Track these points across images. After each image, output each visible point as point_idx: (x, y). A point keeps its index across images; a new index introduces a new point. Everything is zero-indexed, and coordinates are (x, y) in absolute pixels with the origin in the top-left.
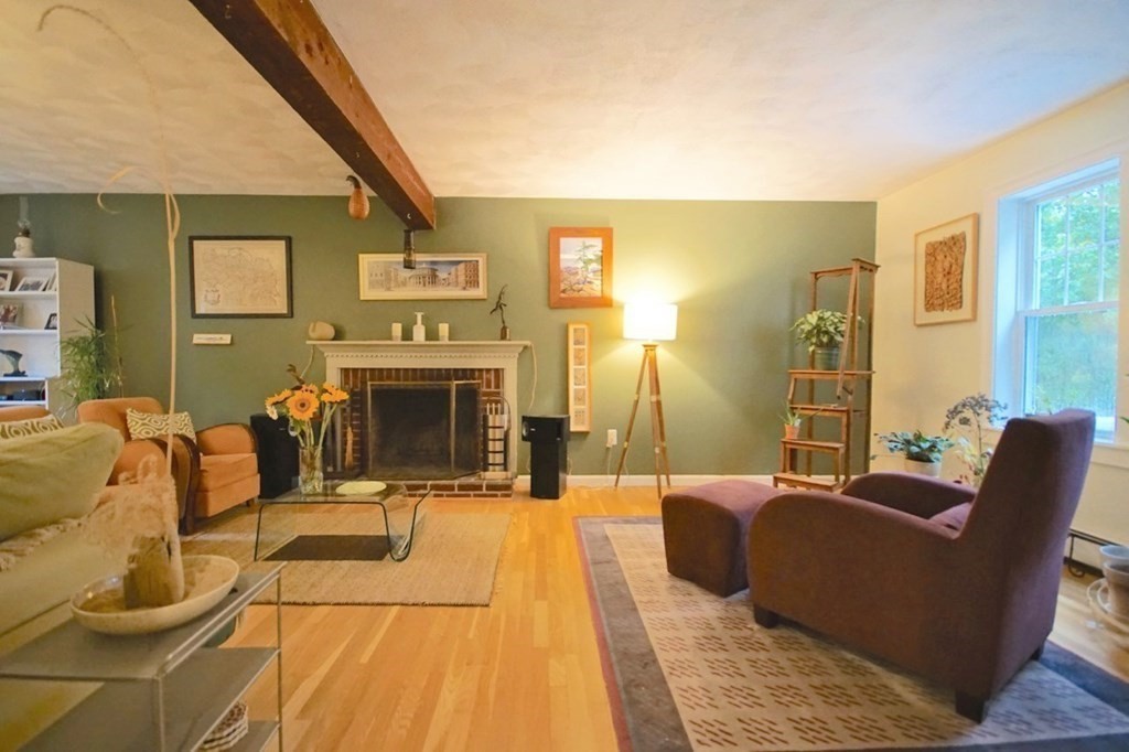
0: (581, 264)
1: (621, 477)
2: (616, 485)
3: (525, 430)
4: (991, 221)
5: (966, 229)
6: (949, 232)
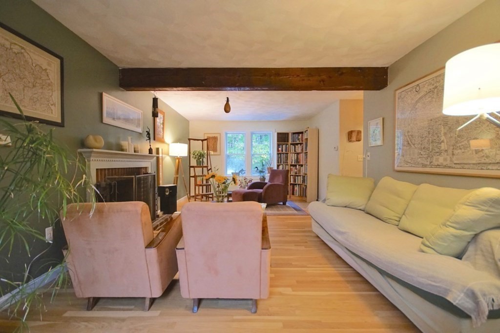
0: (160, 125)
3: (167, 192)
4: (223, 136)
5: (218, 136)
6: (213, 135)
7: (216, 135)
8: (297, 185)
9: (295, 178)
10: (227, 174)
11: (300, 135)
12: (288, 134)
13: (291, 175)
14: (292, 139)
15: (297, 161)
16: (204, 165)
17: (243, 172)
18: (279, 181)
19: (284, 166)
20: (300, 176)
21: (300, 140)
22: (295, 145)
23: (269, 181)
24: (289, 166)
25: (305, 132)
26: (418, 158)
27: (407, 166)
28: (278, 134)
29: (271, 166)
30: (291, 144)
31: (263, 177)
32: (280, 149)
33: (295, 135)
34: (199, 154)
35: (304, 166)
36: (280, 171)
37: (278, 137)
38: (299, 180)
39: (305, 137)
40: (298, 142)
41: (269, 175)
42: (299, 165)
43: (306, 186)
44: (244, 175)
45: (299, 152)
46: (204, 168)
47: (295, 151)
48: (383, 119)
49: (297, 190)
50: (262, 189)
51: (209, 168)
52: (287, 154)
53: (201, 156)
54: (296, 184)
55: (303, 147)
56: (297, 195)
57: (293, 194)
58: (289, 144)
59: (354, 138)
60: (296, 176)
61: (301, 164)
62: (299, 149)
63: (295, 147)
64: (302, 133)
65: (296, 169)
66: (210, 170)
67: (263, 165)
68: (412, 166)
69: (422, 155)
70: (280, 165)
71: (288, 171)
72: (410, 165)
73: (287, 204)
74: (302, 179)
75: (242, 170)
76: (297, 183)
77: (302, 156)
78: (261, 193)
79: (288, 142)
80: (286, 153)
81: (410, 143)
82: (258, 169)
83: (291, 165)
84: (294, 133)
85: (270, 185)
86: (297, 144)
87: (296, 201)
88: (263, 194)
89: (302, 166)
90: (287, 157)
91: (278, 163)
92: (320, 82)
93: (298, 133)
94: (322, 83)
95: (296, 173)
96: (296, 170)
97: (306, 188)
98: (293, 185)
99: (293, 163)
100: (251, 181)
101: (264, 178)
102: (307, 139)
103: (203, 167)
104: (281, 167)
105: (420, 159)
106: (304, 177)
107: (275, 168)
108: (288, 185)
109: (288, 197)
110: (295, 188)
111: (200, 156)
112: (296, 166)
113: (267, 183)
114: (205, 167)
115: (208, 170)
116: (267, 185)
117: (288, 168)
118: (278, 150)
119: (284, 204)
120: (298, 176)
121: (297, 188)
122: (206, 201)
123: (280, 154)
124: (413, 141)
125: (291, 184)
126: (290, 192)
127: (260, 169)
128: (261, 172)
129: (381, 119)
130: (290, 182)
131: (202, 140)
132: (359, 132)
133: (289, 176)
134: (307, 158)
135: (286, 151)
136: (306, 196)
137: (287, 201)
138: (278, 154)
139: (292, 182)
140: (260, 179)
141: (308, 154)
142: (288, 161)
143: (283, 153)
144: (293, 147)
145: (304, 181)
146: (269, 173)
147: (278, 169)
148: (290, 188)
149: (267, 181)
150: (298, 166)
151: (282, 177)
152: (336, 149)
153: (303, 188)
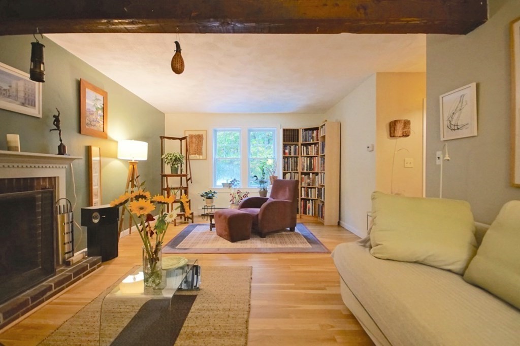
0: (95, 110)
1: (132, 228)
2: (130, 233)
3: (96, 218)
4: (211, 134)
5: (203, 133)
6: (197, 133)
7: (200, 133)
8: (311, 201)
9: (308, 190)
10: (215, 185)
11: (315, 132)
12: (298, 130)
13: (301, 187)
14: (303, 137)
15: (311, 167)
16: (183, 173)
17: (236, 183)
18: (284, 197)
19: (293, 174)
20: (315, 188)
21: (315, 138)
22: (307, 145)
23: (272, 196)
24: (300, 174)
25: (322, 127)
28: (284, 130)
29: (276, 175)
30: (302, 144)
31: (264, 189)
32: (287, 151)
33: (307, 132)
34: (174, 158)
35: (320, 174)
36: (287, 181)
37: (284, 135)
38: (313, 194)
39: (321, 134)
40: (312, 142)
41: (271, 186)
42: (313, 173)
43: (323, 202)
44: (238, 187)
45: (314, 155)
46: (183, 178)
47: (307, 154)
48: (478, 86)
49: (311, 207)
50: (260, 207)
51: (189, 177)
52: (297, 158)
53: (177, 160)
54: (309, 200)
55: (318, 148)
56: (311, 214)
57: (305, 213)
58: (300, 145)
59: (399, 132)
60: (309, 187)
61: (316, 171)
62: (312, 151)
63: (307, 149)
64: (317, 129)
65: (309, 178)
66: (190, 180)
67: (264, 174)
70: (287, 173)
71: (297, 181)
73: (296, 230)
74: (317, 193)
75: (235, 180)
76: (310, 198)
77: (317, 162)
78: (258, 215)
79: (298, 142)
80: (294, 157)
82: (257, 179)
83: (302, 174)
84: (306, 130)
85: (272, 203)
86: (310, 144)
87: (309, 223)
88: (260, 217)
89: (317, 174)
90: (297, 162)
91: (285, 170)
92: (358, 9)
93: (312, 129)
94: (362, 11)
95: (309, 184)
96: (309, 181)
97: (323, 205)
98: (305, 201)
99: (305, 171)
100: (246, 195)
101: (264, 192)
102: (324, 137)
103: (181, 176)
104: (288, 176)
106: (319, 190)
107: (280, 177)
108: (298, 201)
109: (298, 216)
110: (308, 205)
111: (175, 160)
112: (308, 174)
113: (268, 199)
114: (184, 175)
115: (187, 180)
116: (268, 202)
117: (297, 177)
118: (284, 153)
119: (292, 230)
120: (311, 188)
121: (310, 205)
122: (185, 223)
123: (288, 158)
125: (302, 199)
126: (301, 210)
127: (259, 178)
128: (262, 182)
129: (474, 85)
130: (301, 196)
131: (181, 139)
132: (407, 123)
133: (299, 188)
134: (324, 163)
135: (295, 154)
136: (323, 217)
137: (296, 226)
138: (284, 158)
139: (303, 197)
140: (260, 192)
141: (326, 157)
142: (298, 168)
143: (292, 157)
144: (305, 148)
145: (320, 195)
146: (272, 184)
147: (284, 178)
148: (301, 204)
149: (268, 196)
150: (311, 174)
151: (289, 190)
152: (371, 149)
153: (319, 205)
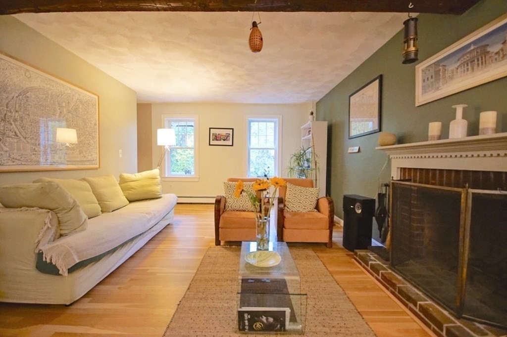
26: (31, 155)
27: (14, 163)
68: (21, 164)
69: (36, 151)
72: (20, 162)
81: (19, 134)
105: (33, 156)
124: (24, 134)
